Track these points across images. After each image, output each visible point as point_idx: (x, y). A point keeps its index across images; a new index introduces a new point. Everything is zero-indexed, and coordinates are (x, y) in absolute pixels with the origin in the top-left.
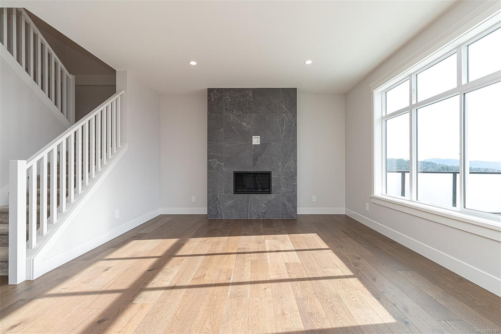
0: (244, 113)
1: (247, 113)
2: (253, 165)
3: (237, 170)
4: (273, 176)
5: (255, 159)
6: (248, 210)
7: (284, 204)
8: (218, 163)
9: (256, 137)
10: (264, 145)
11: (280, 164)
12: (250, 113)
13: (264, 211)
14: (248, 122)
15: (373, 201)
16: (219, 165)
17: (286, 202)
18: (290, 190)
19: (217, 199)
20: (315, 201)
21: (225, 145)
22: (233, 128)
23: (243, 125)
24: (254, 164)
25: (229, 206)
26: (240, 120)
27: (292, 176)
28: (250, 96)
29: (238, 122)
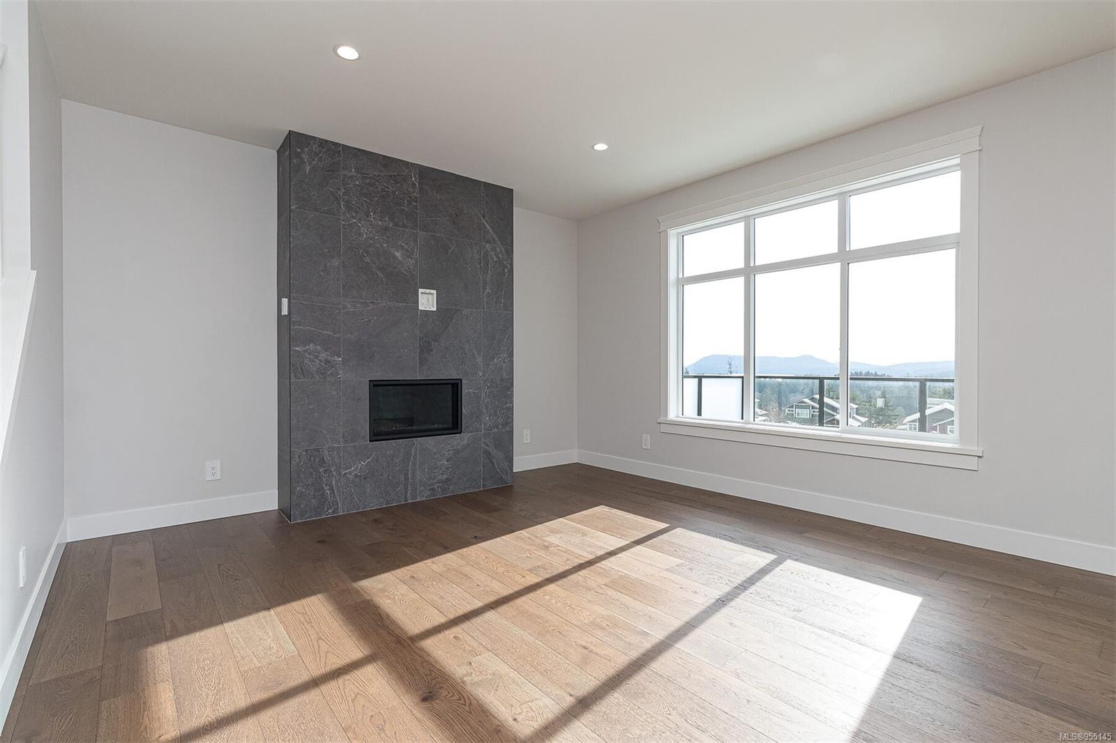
0: (397, 225)
1: (405, 226)
2: (420, 363)
3: (379, 375)
4: (466, 390)
5: (425, 349)
6: (406, 479)
7: (488, 454)
8: (323, 356)
9: (428, 291)
10: (445, 312)
11: (479, 360)
12: (412, 228)
13: (445, 476)
14: (407, 251)
15: (664, 428)
16: (327, 362)
17: (491, 449)
18: (501, 421)
19: (323, 461)
20: (528, 441)
21: (344, 307)
22: (368, 260)
23: (395, 257)
24: (423, 361)
25: (356, 476)
26: (388, 242)
27: (504, 389)
28: (414, 185)
29: (382, 246)
